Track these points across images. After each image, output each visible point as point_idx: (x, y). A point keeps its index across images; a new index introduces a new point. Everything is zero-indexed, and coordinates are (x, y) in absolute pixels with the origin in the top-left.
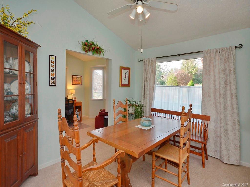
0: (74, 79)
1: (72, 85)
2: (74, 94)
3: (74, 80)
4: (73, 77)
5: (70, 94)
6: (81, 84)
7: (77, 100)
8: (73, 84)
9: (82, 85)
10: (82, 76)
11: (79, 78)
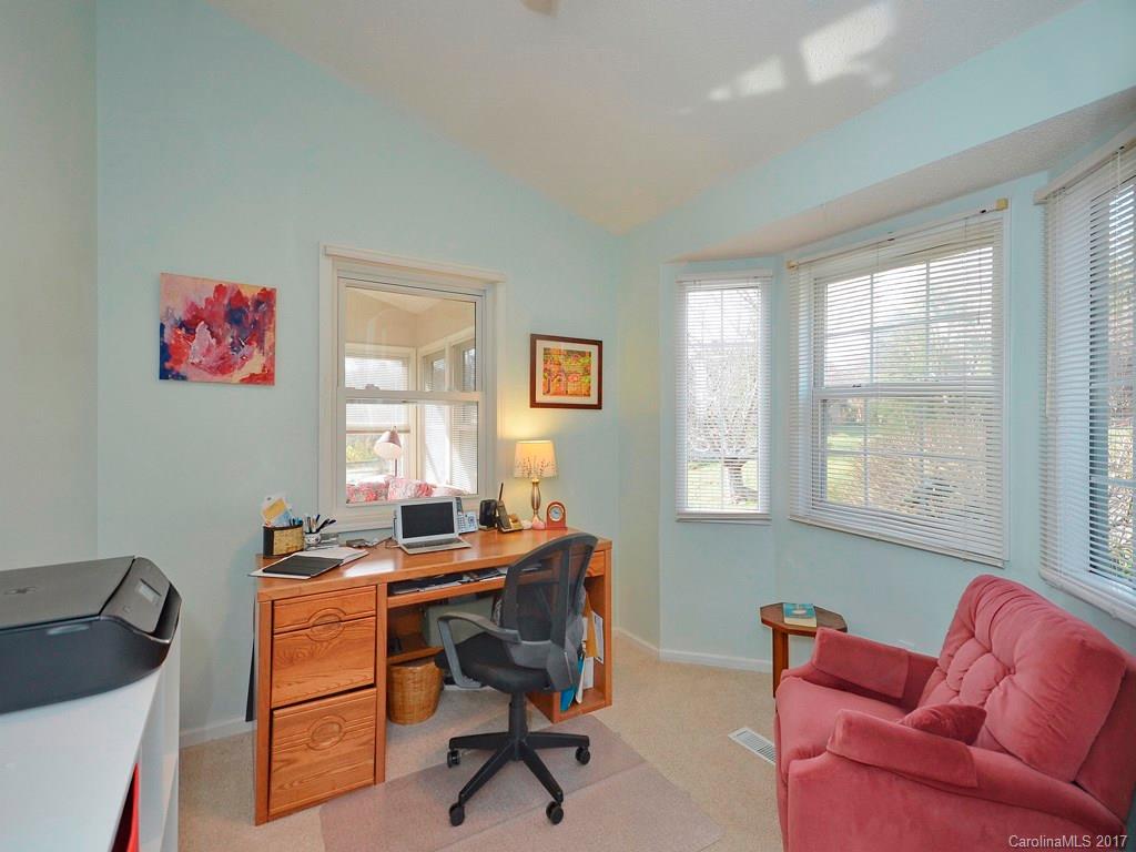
0: (545, 362)
1: (534, 404)
2: (549, 472)
3: (545, 370)
4: (541, 345)
5: (518, 473)
6: (593, 400)
7: (567, 525)
8: (540, 398)
9: (598, 406)
10: (599, 344)
11: (583, 354)
